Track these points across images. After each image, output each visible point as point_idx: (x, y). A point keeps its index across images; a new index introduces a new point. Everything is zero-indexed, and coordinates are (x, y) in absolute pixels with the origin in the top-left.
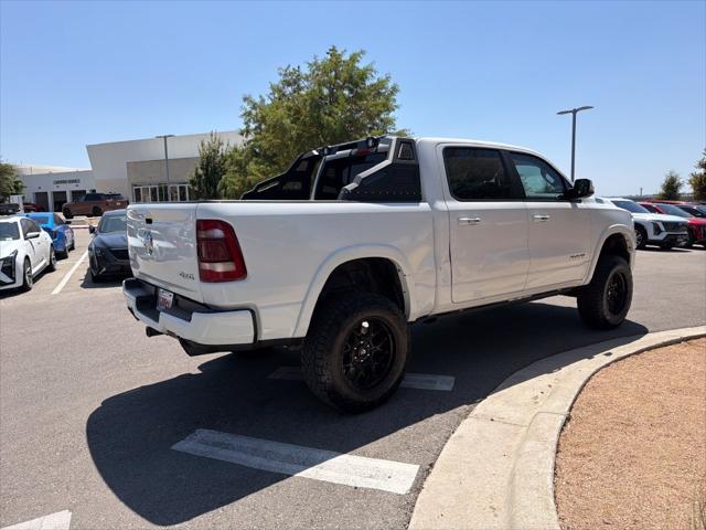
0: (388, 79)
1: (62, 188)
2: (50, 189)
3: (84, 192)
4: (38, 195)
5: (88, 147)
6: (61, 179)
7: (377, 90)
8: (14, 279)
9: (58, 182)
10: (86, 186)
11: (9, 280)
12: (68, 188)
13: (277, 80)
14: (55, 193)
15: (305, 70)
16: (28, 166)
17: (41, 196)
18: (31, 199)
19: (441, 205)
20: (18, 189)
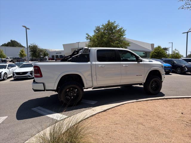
0: (122, 28)
1: (57, 54)
2: (55, 55)
3: (62, 55)
4: (52, 56)
5: (63, 45)
6: (57, 52)
7: (119, 31)
8: (32, 75)
9: (56, 53)
10: (63, 54)
11: (31, 76)
12: (59, 55)
13: (95, 29)
14: (56, 56)
15: (101, 27)
16: (51, 49)
17: (53, 56)
18: (51, 57)
19: (94, 63)
20: (47, 55)
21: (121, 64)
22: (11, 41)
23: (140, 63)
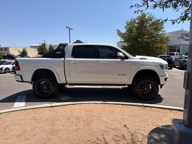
19: (67, 59)
21: (98, 61)
22: (77, 40)
23: (125, 60)
